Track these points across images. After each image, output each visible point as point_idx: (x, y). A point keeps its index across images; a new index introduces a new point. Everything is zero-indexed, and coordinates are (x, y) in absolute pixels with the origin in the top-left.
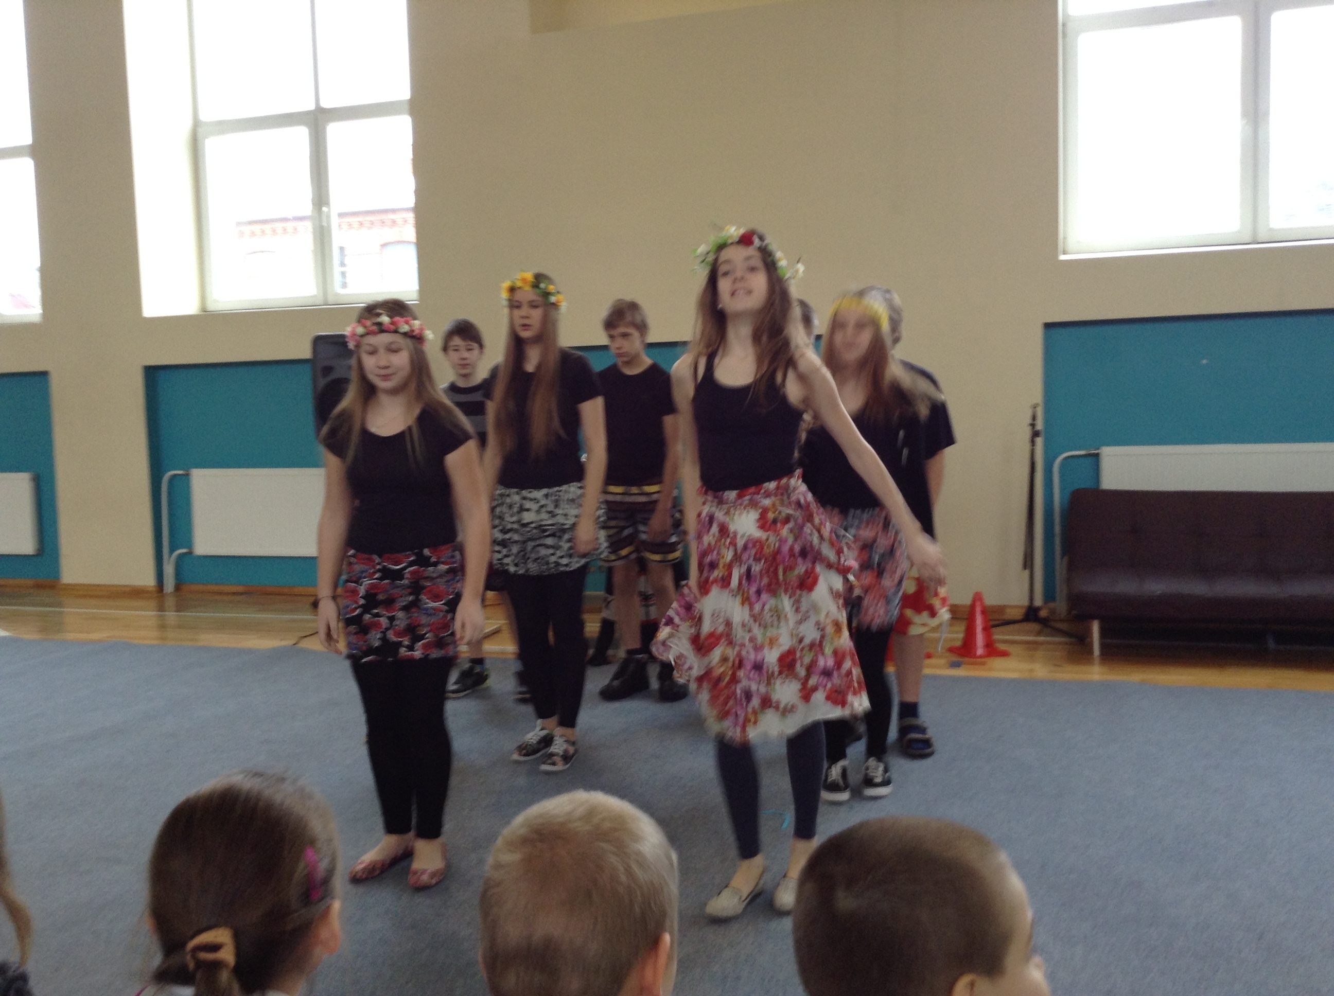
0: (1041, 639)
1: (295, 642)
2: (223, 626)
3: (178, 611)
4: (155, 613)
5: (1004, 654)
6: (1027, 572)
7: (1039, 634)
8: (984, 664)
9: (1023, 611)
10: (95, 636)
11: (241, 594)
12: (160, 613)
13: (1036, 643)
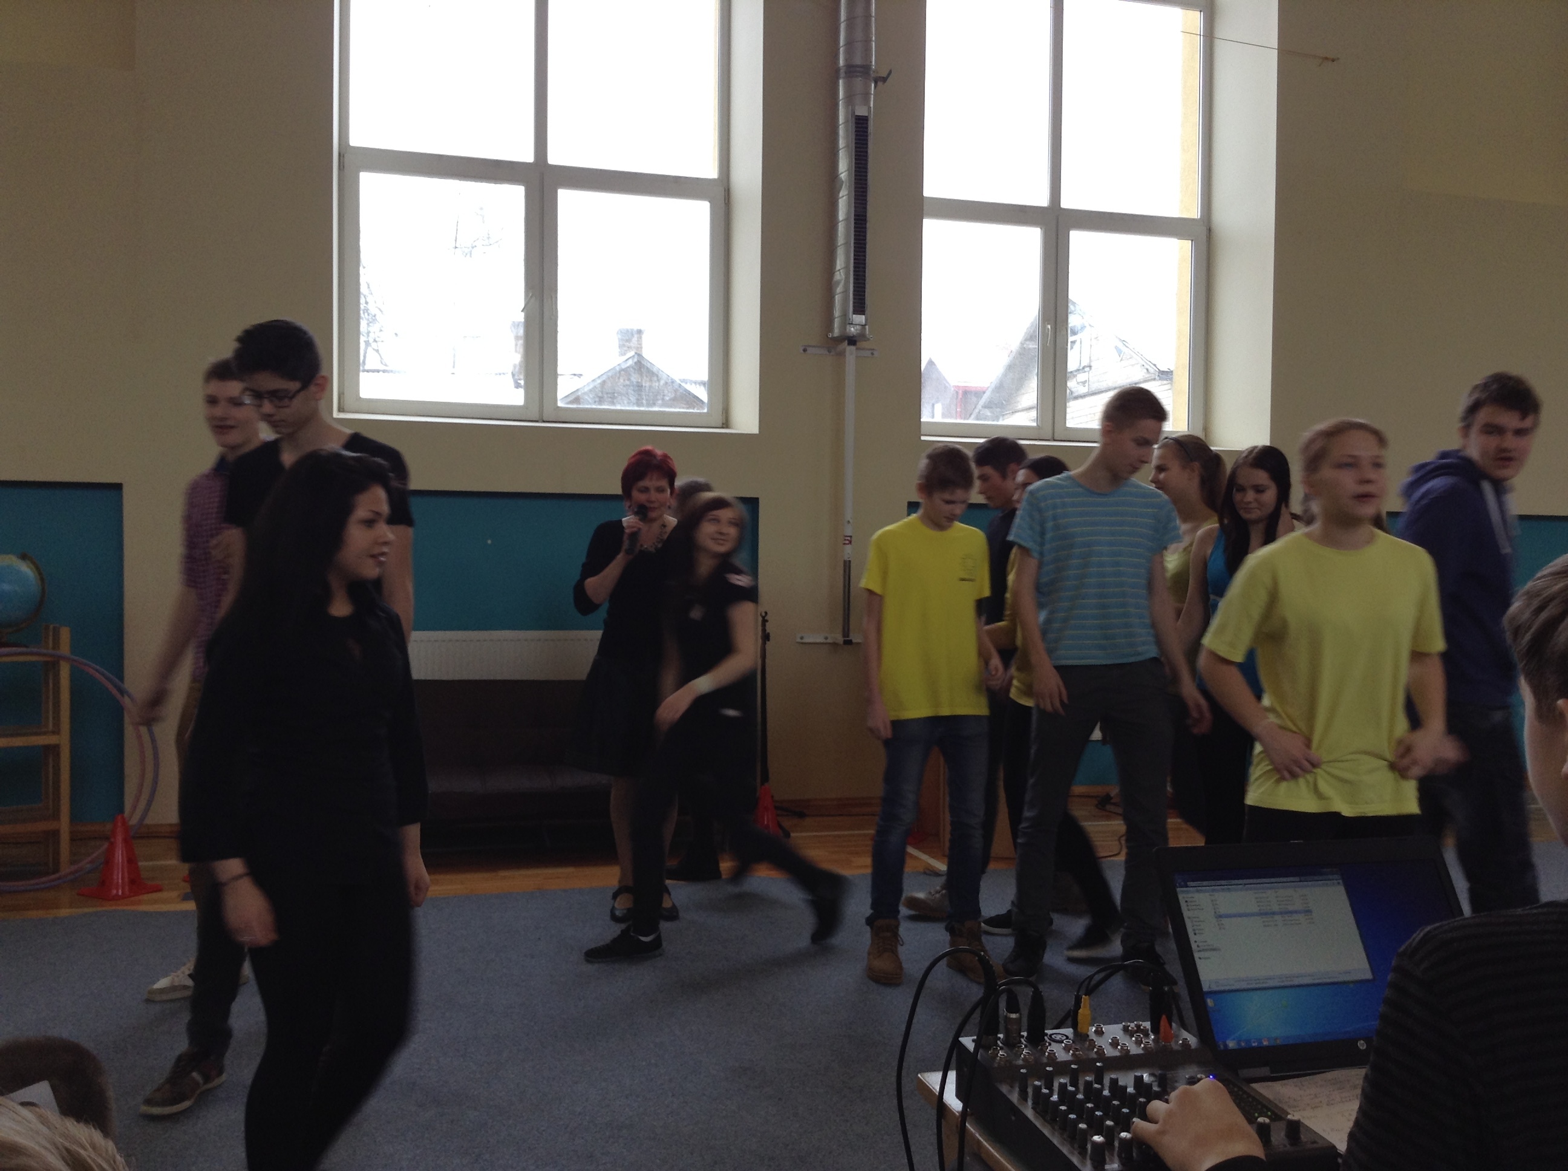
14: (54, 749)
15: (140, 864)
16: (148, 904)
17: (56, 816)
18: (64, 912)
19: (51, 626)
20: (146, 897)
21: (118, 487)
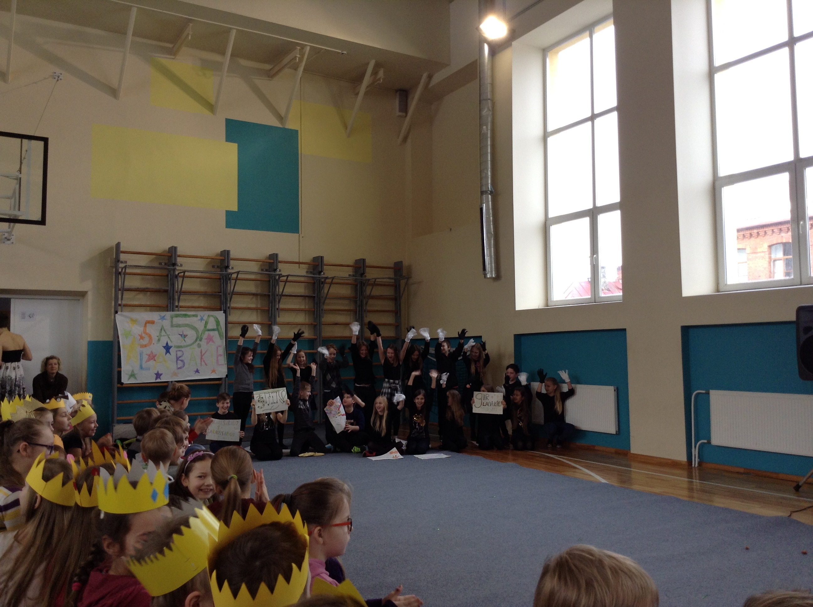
1: (789, 515)
2: (735, 495)
3: (700, 480)
4: (686, 479)
10: (657, 490)
11: (741, 473)
12: (690, 480)
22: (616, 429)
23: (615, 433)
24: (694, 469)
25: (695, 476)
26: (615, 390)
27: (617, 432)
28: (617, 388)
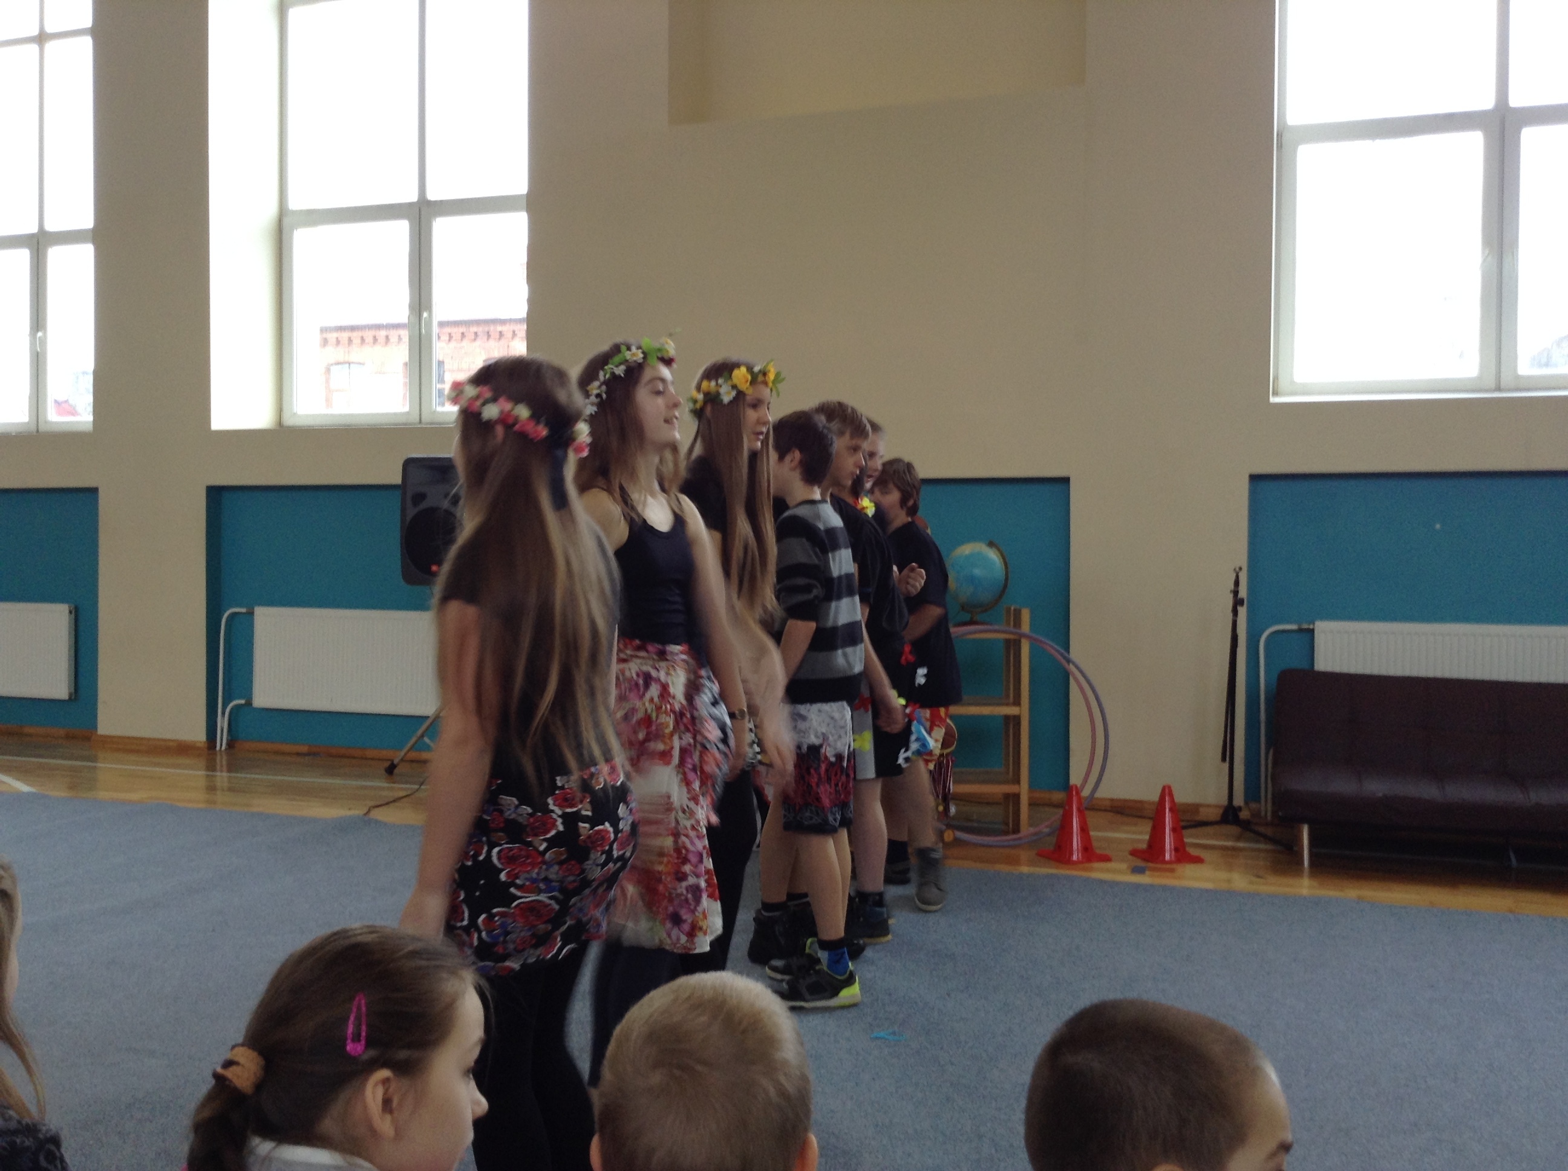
0: (1241, 845)
1: (365, 812)
2: (280, 790)
3: (229, 770)
4: (203, 773)
5: (1198, 860)
6: (1226, 765)
7: (1238, 838)
8: (1172, 871)
9: (1221, 811)
10: (135, 796)
11: (305, 755)
12: (209, 773)
13: (1234, 849)
14: (1017, 719)
15: (1092, 833)
16: (1099, 872)
17: (1017, 780)
18: (1025, 869)
19: (1012, 608)
20: (1096, 865)
21: (1066, 481)
22: (69, 689)
23: (67, 698)
24: (218, 754)
25: (222, 766)
26: (70, 612)
27: (70, 695)
28: (77, 609)
